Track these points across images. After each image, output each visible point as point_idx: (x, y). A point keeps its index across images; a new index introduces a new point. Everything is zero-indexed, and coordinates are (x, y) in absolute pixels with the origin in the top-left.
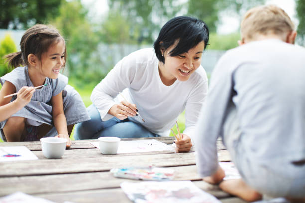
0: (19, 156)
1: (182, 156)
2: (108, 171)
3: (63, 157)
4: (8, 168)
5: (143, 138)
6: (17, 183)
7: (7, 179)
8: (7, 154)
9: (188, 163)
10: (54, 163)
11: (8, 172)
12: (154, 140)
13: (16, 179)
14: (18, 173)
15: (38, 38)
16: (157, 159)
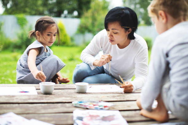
0: (28, 92)
1: (125, 95)
2: (71, 102)
3: (52, 93)
4: (16, 99)
5: (108, 84)
6: (16, 107)
7: (12, 105)
8: (22, 91)
9: (125, 100)
10: (44, 97)
11: (15, 101)
12: (115, 85)
13: (17, 105)
14: (20, 101)
15: (42, 23)
16: (108, 97)
